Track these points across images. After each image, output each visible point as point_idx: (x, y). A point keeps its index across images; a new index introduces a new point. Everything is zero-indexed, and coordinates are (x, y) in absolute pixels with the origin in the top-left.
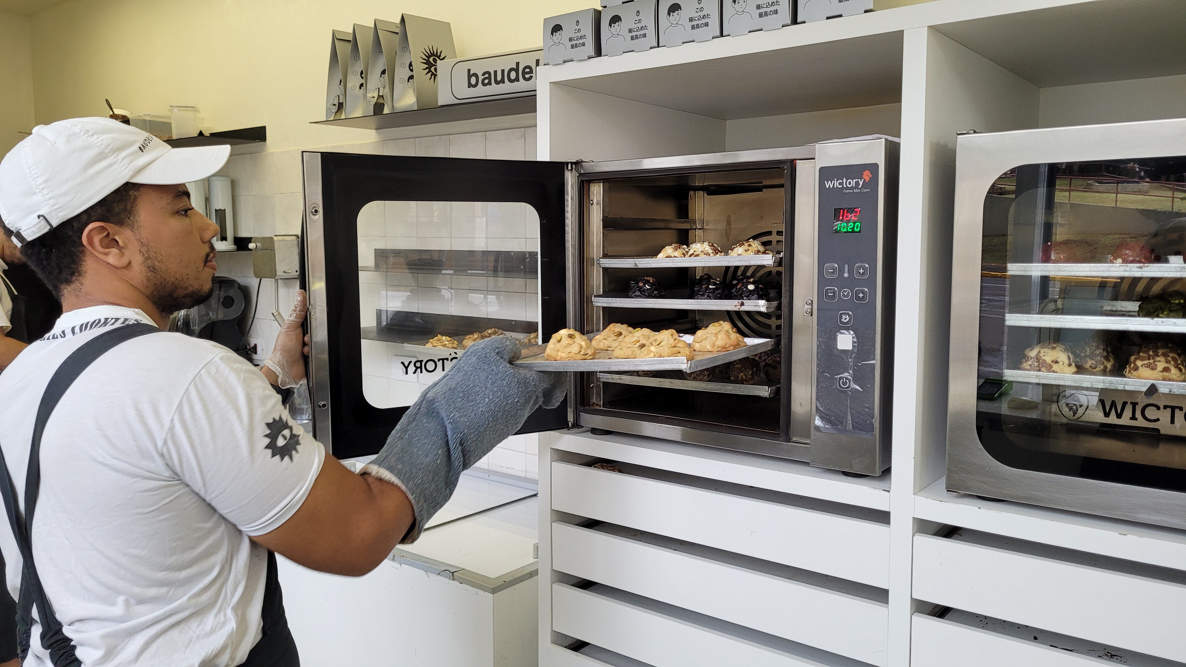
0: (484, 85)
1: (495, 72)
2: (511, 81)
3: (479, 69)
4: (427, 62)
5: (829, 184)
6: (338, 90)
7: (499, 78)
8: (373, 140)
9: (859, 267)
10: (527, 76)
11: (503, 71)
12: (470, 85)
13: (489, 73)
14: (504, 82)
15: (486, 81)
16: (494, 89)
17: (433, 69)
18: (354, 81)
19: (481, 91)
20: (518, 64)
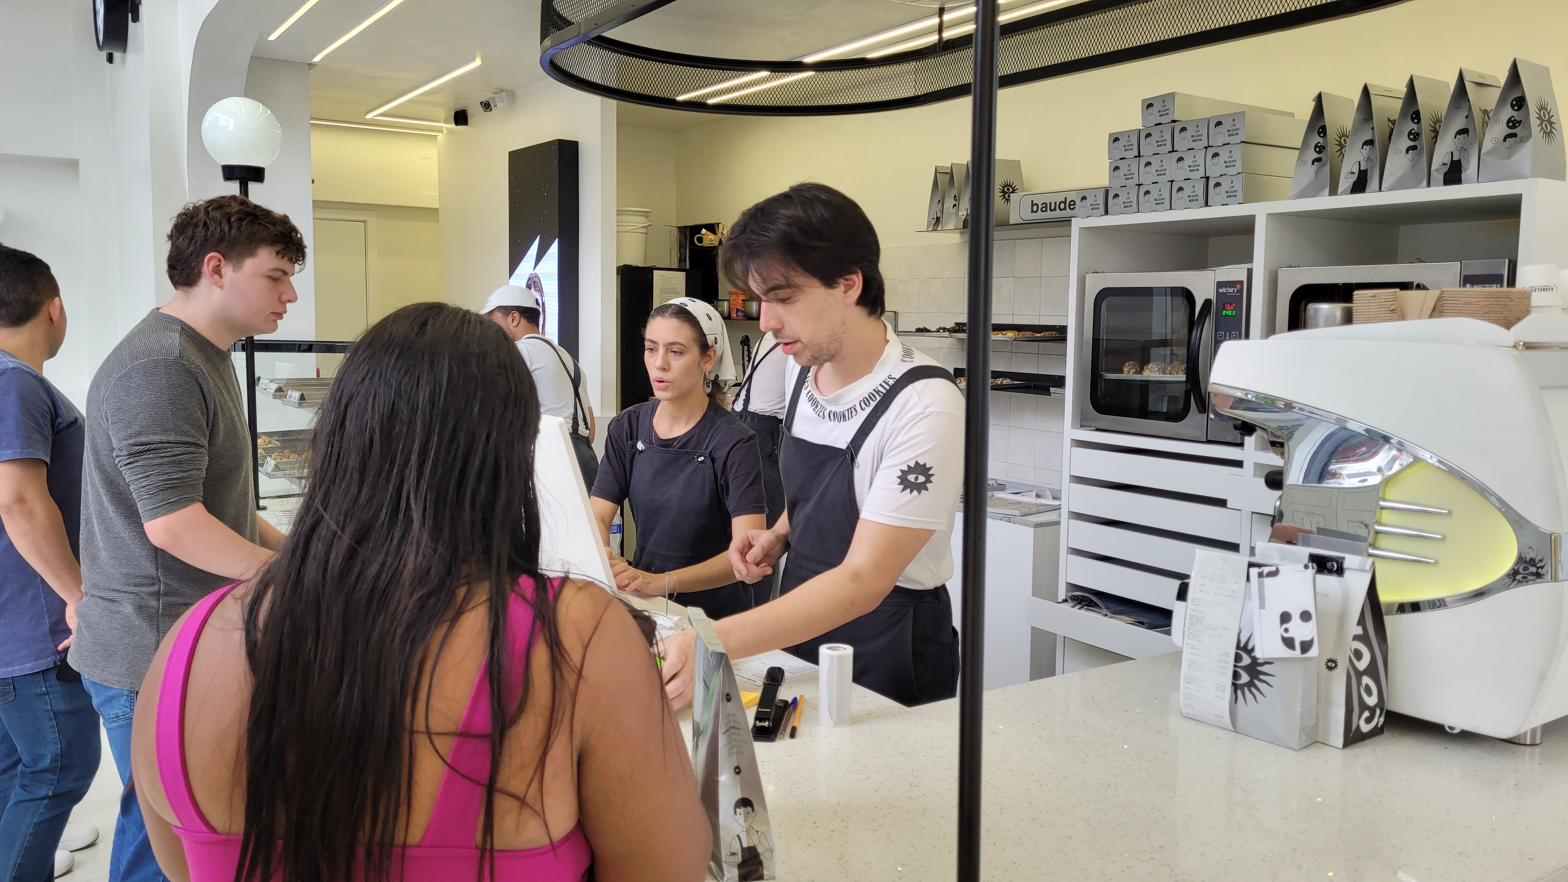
0: (1042, 211)
1: (1050, 203)
2: (1061, 210)
3: (1039, 201)
4: (1003, 192)
5: (1221, 291)
6: (937, 208)
7: (1053, 207)
8: (958, 242)
9: (1234, 334)
10: (1072, 207)
11: (1056, 203)
12: (1032, 211)
13: (1046, 204)
14: (1056, 210)
15: (1044, 209)
16: (1049, 215)
17: (1006, 196)
18: (949, 203)
19: (1040, 215)
20: (1066, 198)
